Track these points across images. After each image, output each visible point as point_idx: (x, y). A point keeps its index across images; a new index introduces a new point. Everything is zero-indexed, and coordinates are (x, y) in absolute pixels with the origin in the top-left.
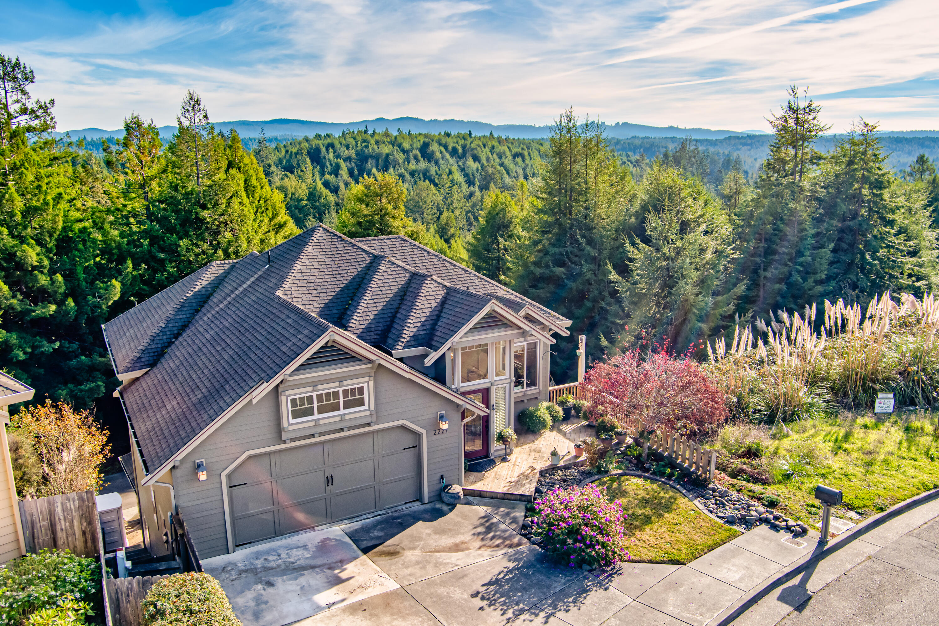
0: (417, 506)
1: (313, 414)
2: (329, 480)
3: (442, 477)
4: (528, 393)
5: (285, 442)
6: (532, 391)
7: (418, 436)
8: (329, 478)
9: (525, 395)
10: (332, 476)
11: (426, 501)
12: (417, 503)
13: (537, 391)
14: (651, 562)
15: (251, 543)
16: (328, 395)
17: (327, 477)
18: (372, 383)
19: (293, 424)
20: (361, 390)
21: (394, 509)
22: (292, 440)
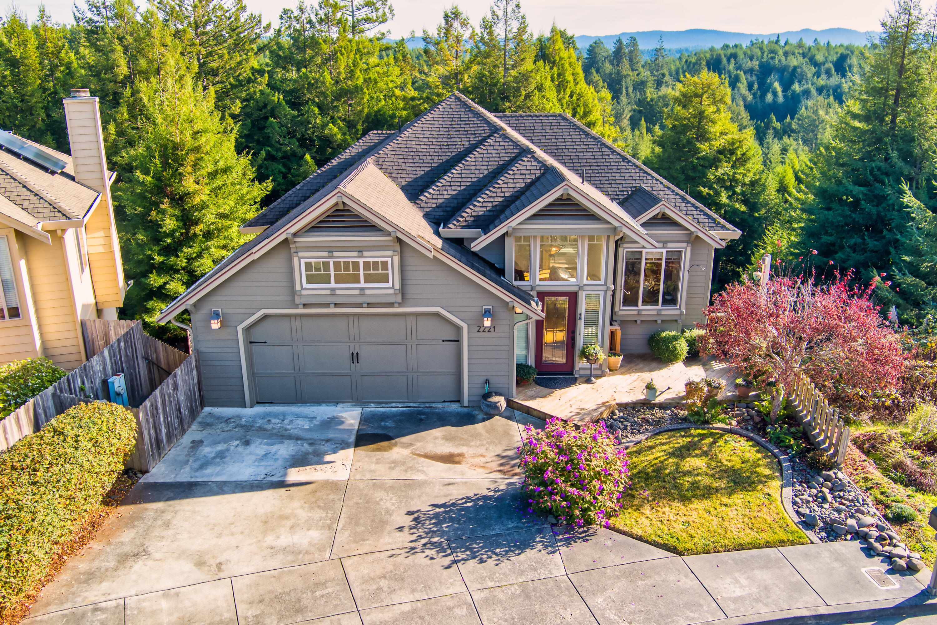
0: (454, 407)
1: (329, 282)
2: (355, 357)
3: (487, 381)
4: (664, 312)
5: (297, 307)
6: (669, 311)
7: (458, 329)
8: (355, 355)
9: (658, 314)
10: (357, 354)
11: (466, 404)
12: (457, 405)
13: (678, 312)
14: (640, 538)
15: (271, 403)
16: (346, 264)
17: (353, 354)
18: (396, 259)
19: (306, 289)
20: (385, 264)
21: (427, 405)
22: (305, 306)
